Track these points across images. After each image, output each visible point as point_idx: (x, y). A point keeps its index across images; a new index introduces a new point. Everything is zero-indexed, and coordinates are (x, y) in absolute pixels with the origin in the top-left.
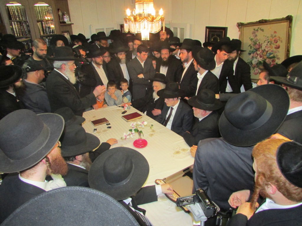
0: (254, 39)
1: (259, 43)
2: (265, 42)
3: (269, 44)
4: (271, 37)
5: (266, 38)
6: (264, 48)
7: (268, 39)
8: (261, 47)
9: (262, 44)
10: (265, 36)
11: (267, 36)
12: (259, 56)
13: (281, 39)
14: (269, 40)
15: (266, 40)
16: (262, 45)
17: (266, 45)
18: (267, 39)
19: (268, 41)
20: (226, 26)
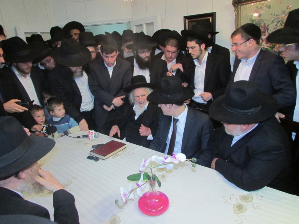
0: (256, 21)
1: (265, 24)
2: (273, 22)
3: (279, 24)
4: (282, 14)
5: (275, 16)
6: (271, 31)
7: (277, 18)
8: (268, 30)
9: (268, 25)
10: (273, 15)
11: (276, 14)
12: (264, 42)
14: (279, 20)
15: (274, 20)
16: (269, 27)
17: (275, 25)
19: (278, 21)
20: (213, 12)
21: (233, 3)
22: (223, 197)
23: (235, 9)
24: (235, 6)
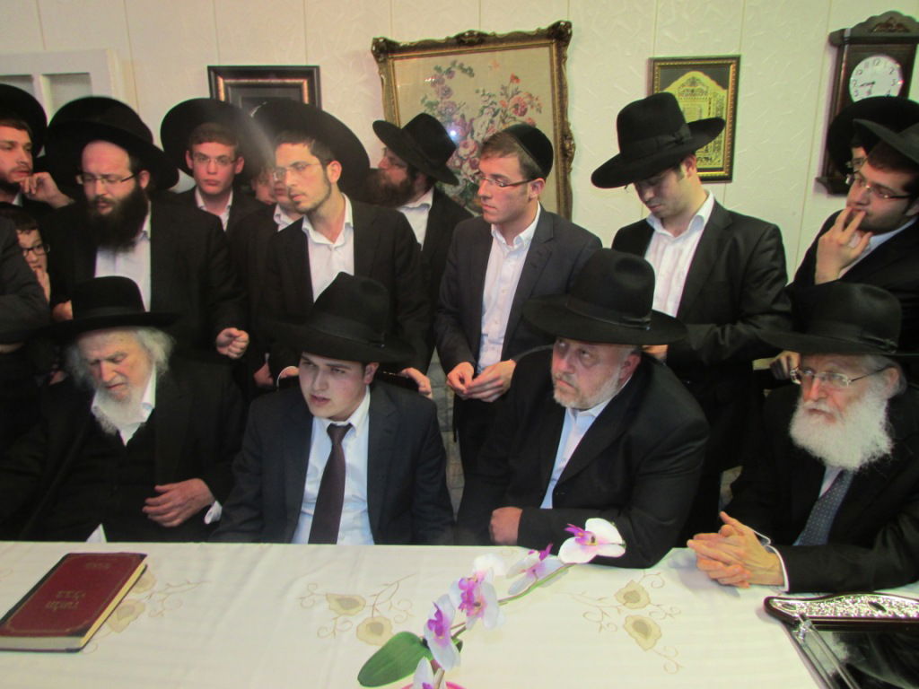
0: (440, 105)
2: (482, 111)
3: (497, 119)
4: (502, 94)
5: (487, 98)
6: (481, 136)
7: (491, 104)
8: (472, 132)
9: (472, 121)
10: (481, 92)
11: (487, 93)
12: (466, 165)
13: (536, 103)
14: (497, 107)
15: (485, 107)
16: (474, 123)
17: (487, 122)
18: (490, 101)
19: (494, 109)
20: (314, 63)
21: (374, 48)
22: (584, 616)
23: (380, 69)
24: (380, 60)
